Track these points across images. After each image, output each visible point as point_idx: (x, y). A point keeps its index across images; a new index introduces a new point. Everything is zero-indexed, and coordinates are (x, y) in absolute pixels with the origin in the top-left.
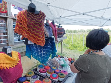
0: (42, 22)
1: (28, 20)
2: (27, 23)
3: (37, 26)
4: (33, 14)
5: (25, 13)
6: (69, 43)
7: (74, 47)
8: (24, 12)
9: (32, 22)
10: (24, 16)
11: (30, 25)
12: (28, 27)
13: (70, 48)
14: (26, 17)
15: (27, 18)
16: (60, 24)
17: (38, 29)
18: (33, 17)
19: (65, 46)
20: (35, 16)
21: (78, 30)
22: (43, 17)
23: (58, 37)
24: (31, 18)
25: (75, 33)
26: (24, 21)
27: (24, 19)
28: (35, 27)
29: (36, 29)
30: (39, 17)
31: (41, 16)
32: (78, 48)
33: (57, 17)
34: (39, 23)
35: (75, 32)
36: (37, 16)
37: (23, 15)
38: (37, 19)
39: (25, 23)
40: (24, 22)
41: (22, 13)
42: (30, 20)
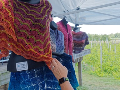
0: (45, 21)
1: (17, 19)
2: (15, 25)
3: (36, 30)
4: (26, 4)
5: (10, 4)
6: (94, 63)
7: (106, 71)
8: (8, 2)
9: (26, 24)
10: (8, 11)
11: (22, 29)
12: (18, 33)
13: (98, 74)
14: (11, 12)
15: (15, 15)
16: (77, 25)
17: (38, 37)
18: (27, 11)
19: (86, 69)
20: (30, 8)
21: (112, 35)
22: (47, 11)
23: (75, 53)
24: (24, 14)
25: (104, 40)
26: (9, 22)
27: (7, 17)
28: (31, 33)
29: (33, 37)
30: (40, 10)
31: (43, 8)
32: (114, 73)
33: (72, 8)
34: (41, 25)
35: (105, 38)
36: (36, 10)
37: (6, 9)
38: (36, 15)
39: (10, 26)
40: (8, 24)
41: (4, 4)
42: (21, 19)
